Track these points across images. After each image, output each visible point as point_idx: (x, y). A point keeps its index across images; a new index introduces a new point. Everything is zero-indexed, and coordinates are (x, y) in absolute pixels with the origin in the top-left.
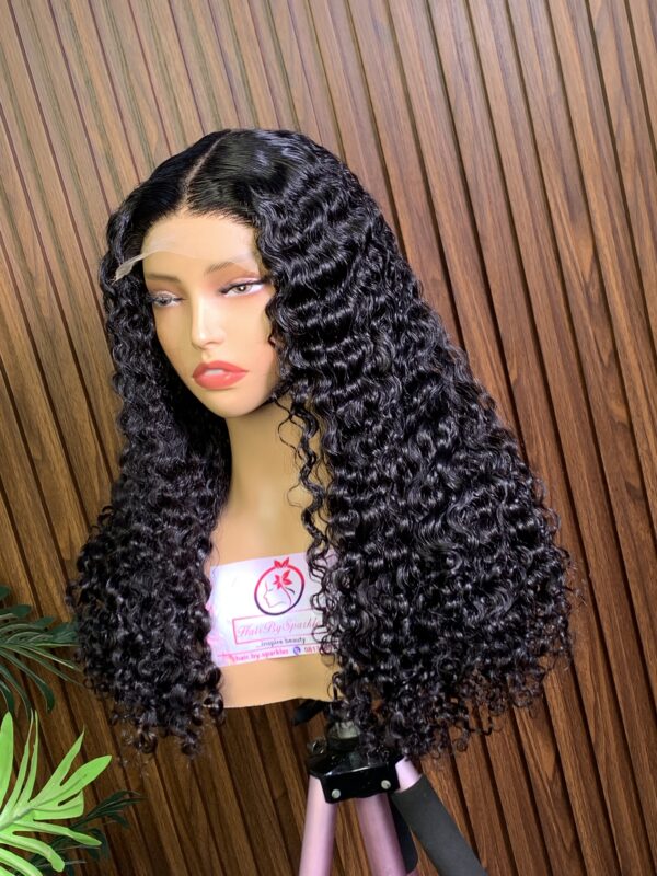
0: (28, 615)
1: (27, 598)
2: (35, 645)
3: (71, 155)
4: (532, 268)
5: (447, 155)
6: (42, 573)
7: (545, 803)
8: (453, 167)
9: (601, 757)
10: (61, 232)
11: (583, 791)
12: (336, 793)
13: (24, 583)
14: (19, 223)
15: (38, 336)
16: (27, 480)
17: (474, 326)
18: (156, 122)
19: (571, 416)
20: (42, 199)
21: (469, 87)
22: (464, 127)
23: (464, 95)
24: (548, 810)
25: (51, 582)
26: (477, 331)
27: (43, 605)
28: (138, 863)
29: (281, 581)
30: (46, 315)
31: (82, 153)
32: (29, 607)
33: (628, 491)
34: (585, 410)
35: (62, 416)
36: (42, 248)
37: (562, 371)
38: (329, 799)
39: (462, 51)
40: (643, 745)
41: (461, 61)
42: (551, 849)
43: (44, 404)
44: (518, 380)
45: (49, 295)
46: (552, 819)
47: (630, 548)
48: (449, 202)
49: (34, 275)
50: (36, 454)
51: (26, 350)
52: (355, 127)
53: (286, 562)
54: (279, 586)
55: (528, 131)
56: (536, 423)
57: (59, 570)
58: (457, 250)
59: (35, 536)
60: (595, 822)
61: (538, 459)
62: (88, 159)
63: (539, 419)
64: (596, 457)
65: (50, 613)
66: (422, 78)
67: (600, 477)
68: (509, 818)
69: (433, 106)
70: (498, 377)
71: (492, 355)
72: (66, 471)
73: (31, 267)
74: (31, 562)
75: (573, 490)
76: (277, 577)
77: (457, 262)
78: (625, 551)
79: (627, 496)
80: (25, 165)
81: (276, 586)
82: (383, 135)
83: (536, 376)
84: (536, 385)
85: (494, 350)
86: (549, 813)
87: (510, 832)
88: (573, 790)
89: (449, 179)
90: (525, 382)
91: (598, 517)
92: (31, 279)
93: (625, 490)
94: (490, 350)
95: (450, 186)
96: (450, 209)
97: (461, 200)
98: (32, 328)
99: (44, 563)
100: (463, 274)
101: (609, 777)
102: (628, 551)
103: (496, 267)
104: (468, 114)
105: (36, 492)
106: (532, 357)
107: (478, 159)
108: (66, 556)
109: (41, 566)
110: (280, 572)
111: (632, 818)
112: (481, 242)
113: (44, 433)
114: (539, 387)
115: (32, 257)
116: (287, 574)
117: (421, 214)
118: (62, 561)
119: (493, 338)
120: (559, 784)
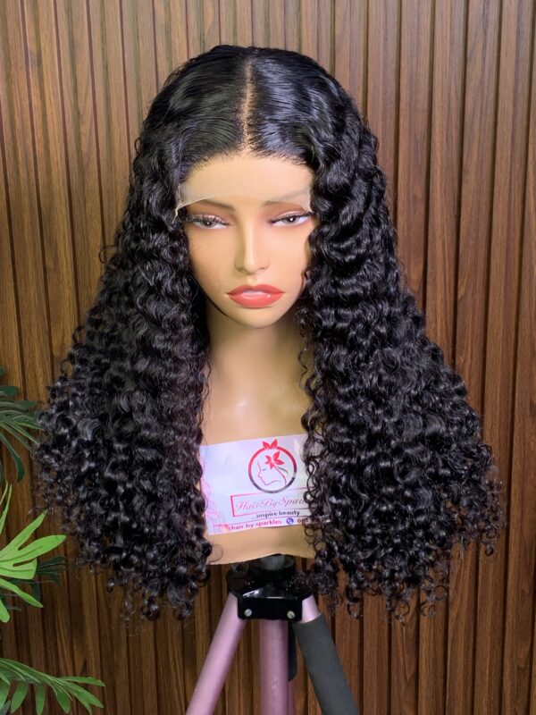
0: (15, 395)
1: (16, 382)
2: (18, 423)
3: (136, 19)
4: (501, 206)
5: (453, 95)
6: (33, 362)
7: (399, 640)
8: (455, 104)
9: (453, 614)
10: (112, 81)
11: (432, 637)
12: (248, 612)
13: (17, 368)
14: (79, 66)
15: (73, 164)
16: (38, 283)
17: (439, 243)
18: (214, 7)
19: (501, 335)
20: (103, 49)
21: (486, 40)
22: (474, 73)
23: (480, 46)
24: (400, 644)
25: (39, 371)
26: (441, 248)
27: (29, 389)
28: (59, 613)
29: (272, 461)
30: (84, 149)
31: (145, 19)
32: (17, 389)
33: (531, 408)
34: (513, 333)
35: (78, 237)
36: (94, 92)
37: (502, 298)
38: (241, 615)
39: (488, 8)
40: (490, 611)
41: (485, 15)
42: (394, 677)
43: (65, 222)
44: (465, 296)
45: (91, 134)
46: (401, 653)
47: (520, 454)
48: (445, 133)
49: (81, 113)
50: (50, 264)
51: (60, 175)
52: (382, 51)
53: (275, 443)
54: (272, 466)
55: (526, 89)
56: (470, 335)
57: (48, 364)
58: (441, 176)
59: (34, 330)
60: (435, 662)
61: (464, 365)
62: (150, 25)
63: (473, 332)
64: (511, 374)
65: (32, 397)
66: (449, 23)
67: (511, 390)
68: (367, 644)
69: (452, 50)
70: (448, 289)
71: (447, 271)
72: (72, 284)
73: (81, 105)
74: (26, 351)
75: (486, 397)
76: (268, 457)
77: (438, 186)
78: (515, 456)
79: (528, 412)
80: (96, 17)
81: (268, 466)
82: (404, 63)
83: (479, 297)
84: (477, 304)
85: (450, 267)
86: (401, 648)
87: (365, 656)
88: (424, 635)
89: (449, 114)
90: (469, 299)
91: (500, 422)
92: (78, 116)
93: (528, 407)
94: (447, 266)
95: (449, 120)
96: (444, 140)
97: (455, 134)
98: (70, 158)
99: (37, 354)
100: (441, 197)
101: (456, 629)
102: (518, 456)
103: (470, 197)
104: (479, 64)
105: (43, 295)
106: (480, 279)
107: (479, 103)
108: (56, 353)
109: (34, 357)
110: (271, 452)
111: (466, 667)
112: (463, 174)
113: (61, 248)
114: (479, 306)
115: (83, 97)
116: (277, 455)
117: (419, 138)
118: (52, 356)
119: (453, 257)
120: (414, 627)
